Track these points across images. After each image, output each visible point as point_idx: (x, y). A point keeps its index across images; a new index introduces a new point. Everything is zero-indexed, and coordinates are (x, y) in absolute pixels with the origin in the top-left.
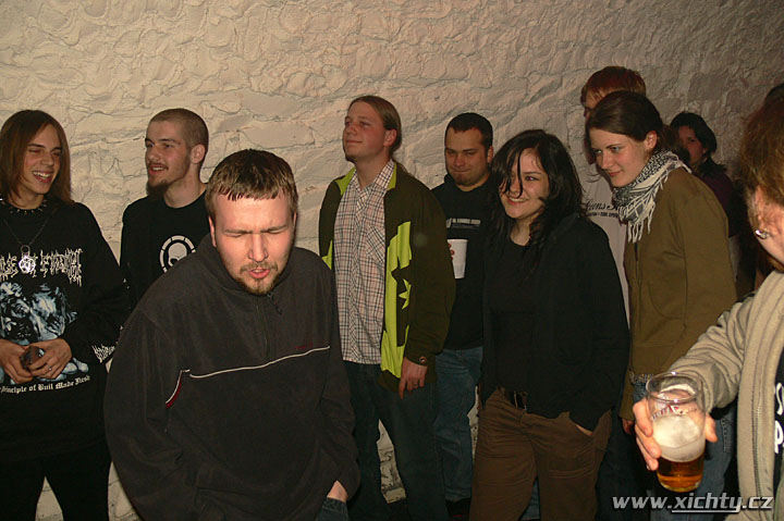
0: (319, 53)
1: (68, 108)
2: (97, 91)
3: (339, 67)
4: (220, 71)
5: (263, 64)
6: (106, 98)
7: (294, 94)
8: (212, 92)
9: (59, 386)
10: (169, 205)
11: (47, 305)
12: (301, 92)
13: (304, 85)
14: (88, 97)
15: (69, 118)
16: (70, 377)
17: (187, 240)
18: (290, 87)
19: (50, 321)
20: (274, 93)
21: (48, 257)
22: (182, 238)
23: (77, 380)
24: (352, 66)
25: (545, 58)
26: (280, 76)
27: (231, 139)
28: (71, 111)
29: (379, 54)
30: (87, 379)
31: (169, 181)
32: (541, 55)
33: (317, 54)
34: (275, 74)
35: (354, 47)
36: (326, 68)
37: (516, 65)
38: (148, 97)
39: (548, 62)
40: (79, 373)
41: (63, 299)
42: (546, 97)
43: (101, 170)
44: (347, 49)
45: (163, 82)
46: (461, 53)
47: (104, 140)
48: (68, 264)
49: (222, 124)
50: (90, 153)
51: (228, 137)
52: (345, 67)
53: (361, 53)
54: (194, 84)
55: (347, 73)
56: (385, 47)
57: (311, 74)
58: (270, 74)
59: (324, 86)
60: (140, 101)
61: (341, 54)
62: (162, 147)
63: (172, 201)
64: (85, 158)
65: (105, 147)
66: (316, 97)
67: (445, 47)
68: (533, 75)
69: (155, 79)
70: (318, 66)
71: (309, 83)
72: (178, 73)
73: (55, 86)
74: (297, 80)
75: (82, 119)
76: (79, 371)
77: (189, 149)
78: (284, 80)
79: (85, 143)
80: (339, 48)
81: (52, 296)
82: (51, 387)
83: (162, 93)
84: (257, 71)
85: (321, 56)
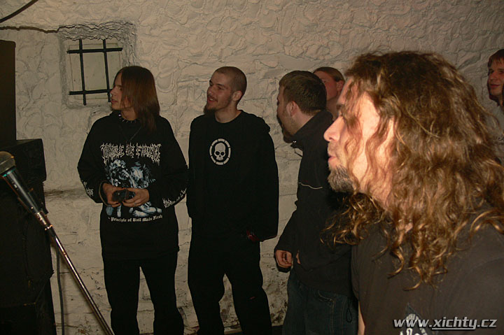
0: (327, 33)
1: (178, 60)
2: (195, 51)
3: (339, 43)
4: (267, 42)
5: (292, 39)
6: (200, 55)
7: (310, 58)
8: (261, 55)
9: (145, 220)
10: (218, 121)
11: (138, 173)
12: (314, 56)
13: (317, 52)
14: (190, 54)
15: (178, 66)
16: (150, 215)
17: (226, 142)
18: (308, 53)
19: (140, 183)
20: (298, 57)
21: (140, 147)
22: (223, 140)
23: (154, 217)
24: (346, 42)
25: (470, 41)
26: (302, 46)
27: (271, 83)
28: (179, 62)
29: (363, 36)
30: (161, 216)
31: (217, 108)
32: (467, 39)
33: (325, 34)
34: (299, 45)
35: (348, 31)
36: (331, 43)
37: (451, 45)
38: (224, 55)
39: (471, 44)
40: (156, 213)
41: (148, 172)
42: (469, 66)
43: (194, 98)
44: (344, 32)
45: (234, 47)
46: (415, 37)
47: (197, 79)
48: (152, 152)
49: (266, 74)
50: (188, 87)
51: (269, 82)
52: (342, 43)
53: (352, 34)
54: (251, 50)
55: (343, 46)
56: (368, 31)
57: (321, 46)
58: (297, 45)
59: (328, 54)
60: (220, 58)
61: (340, 35)
62: (217, 88)
63: (219, 119)
64: (186, 89)
65: (197, 83)
66: (324, 59)
67: (405, 32)
68: (461, 51)
69: (229, 45)
70: (326, 41)
71: (320, 51)
72: (243, 42)
73: (171, 47)
74: (313, 50)
75: (186, 67)
76: (156, 212)
77: (232, 92)
78: (305, 49)
79: (186, 81)
80: (339, 31)
81: (141, 169)
82: (140, 220)
83: (232, 54)
84: (289, 43)
85: (328, 35)
